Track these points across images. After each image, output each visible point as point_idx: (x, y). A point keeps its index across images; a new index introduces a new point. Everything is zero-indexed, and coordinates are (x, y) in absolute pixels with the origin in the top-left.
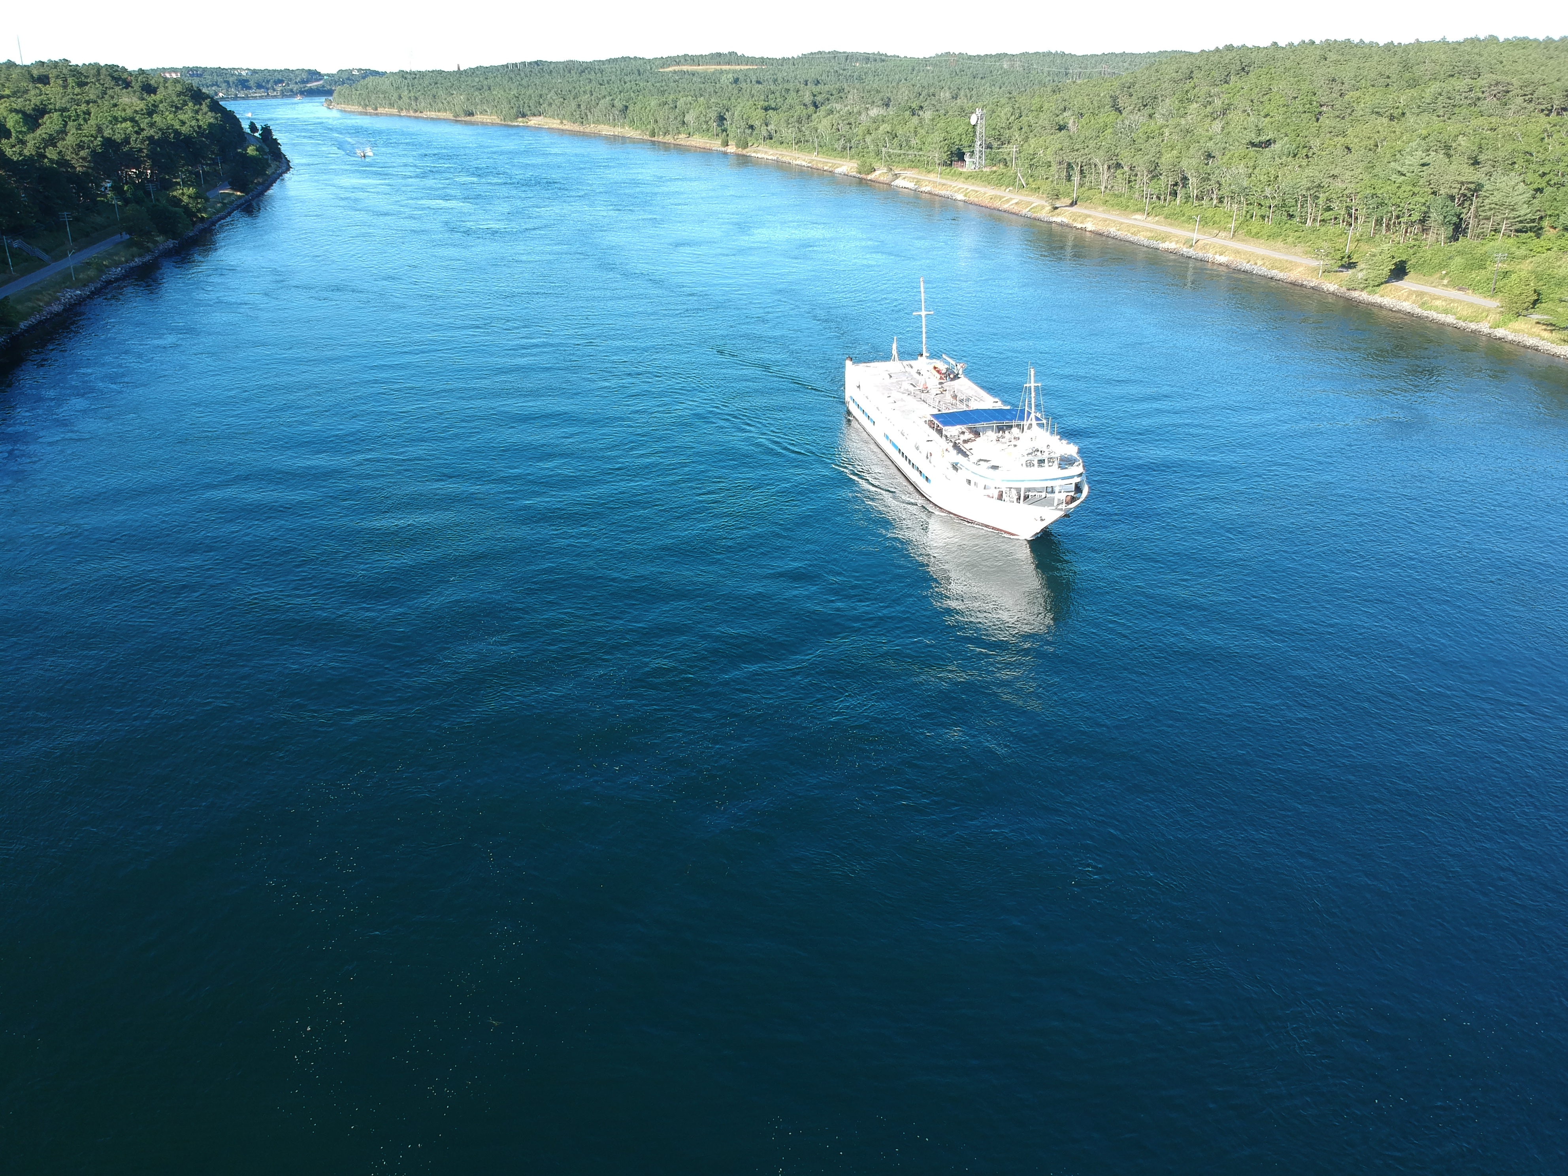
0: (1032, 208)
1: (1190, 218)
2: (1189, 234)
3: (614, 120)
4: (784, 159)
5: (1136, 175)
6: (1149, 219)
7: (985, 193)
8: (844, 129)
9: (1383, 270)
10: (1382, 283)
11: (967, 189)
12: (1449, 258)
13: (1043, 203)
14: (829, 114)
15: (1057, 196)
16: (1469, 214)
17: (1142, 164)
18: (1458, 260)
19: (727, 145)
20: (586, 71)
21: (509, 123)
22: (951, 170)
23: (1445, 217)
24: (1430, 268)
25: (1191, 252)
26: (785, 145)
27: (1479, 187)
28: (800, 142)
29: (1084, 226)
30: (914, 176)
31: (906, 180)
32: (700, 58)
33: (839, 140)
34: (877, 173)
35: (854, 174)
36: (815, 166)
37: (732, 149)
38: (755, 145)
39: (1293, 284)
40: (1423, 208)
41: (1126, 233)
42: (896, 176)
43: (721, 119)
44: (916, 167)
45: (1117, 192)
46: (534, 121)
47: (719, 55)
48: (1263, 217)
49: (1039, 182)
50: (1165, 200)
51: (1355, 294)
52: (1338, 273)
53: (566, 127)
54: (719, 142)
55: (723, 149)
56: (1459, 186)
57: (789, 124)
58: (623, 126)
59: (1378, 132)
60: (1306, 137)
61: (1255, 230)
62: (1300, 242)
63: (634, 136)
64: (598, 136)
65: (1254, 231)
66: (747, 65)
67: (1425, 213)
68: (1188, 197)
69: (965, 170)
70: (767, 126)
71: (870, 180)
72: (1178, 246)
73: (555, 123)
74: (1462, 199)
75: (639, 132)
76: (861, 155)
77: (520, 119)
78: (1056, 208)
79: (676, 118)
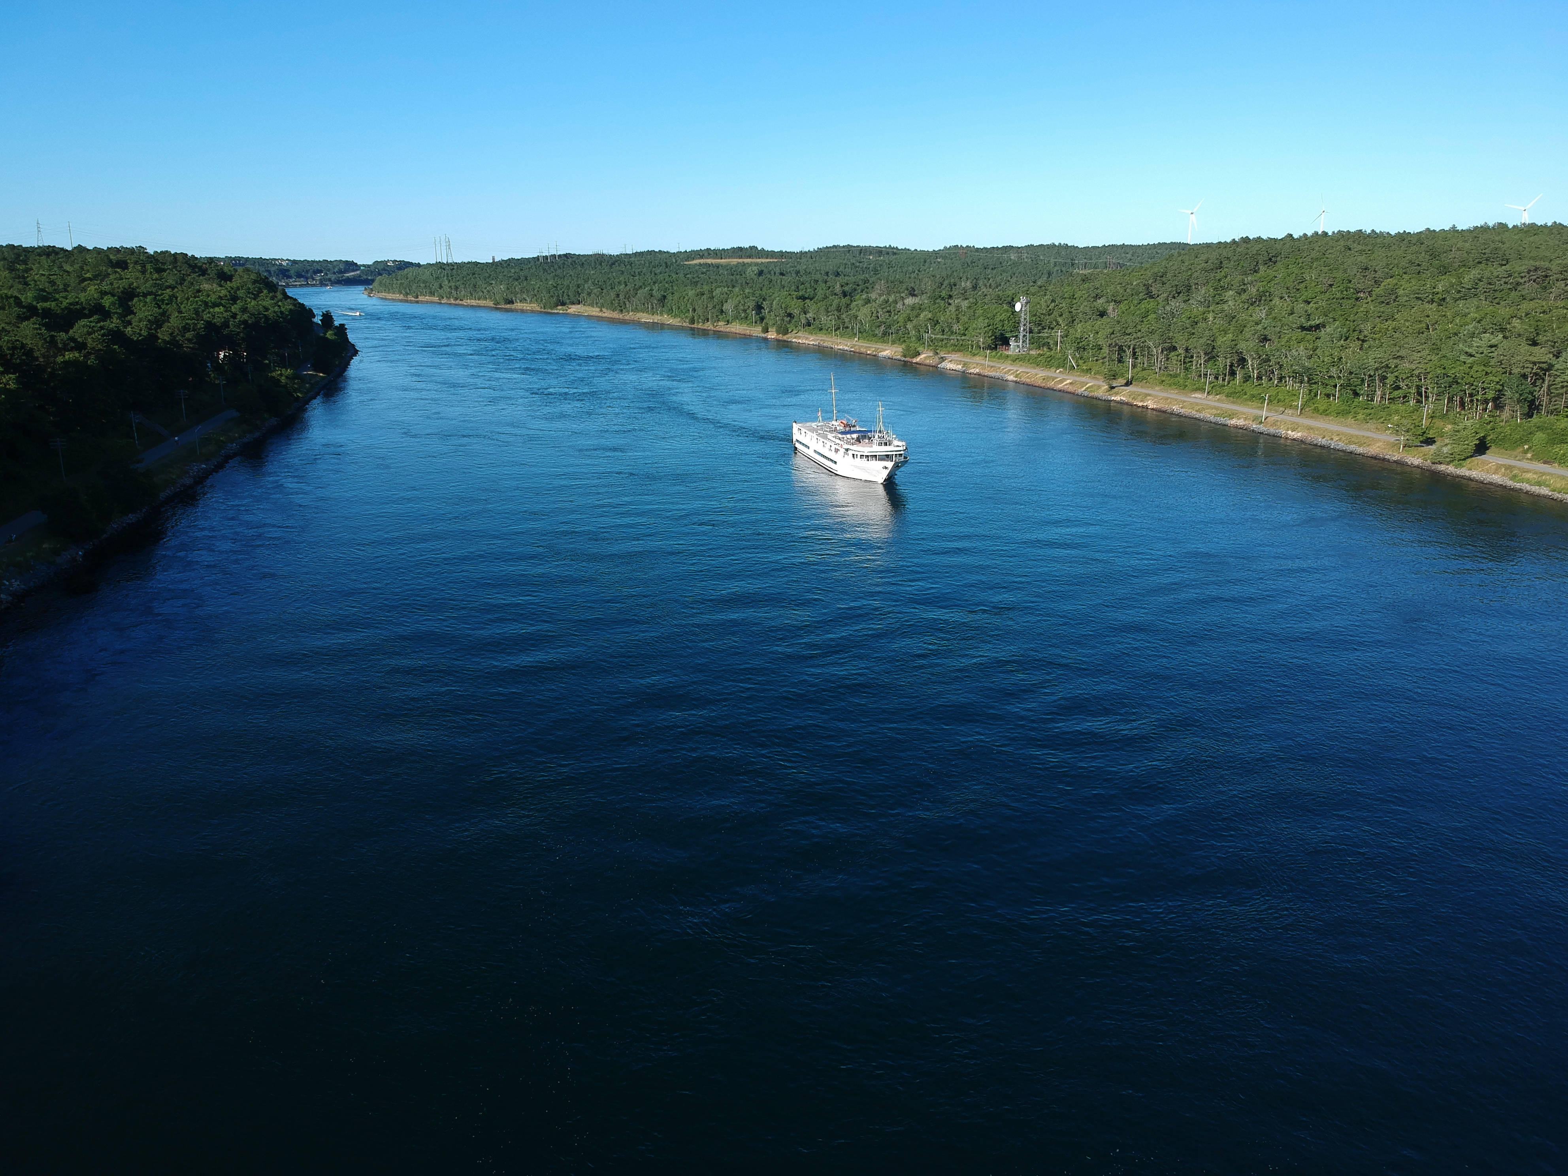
0: (1088, 388)
1: (1253, 396)
2: (1257, 412)
3: (653, 308)
4: (825, 344)
5: (1192, 357)
6: (1210, 397)
7: (1036, 375)
8: (883, 317)
9: (1468, 445)
10: (1468, 457)
11: (1017, 371)
12: (1530, 433)
13: (1101, 383)
14: (866, 303)
15: (1114, 377)
16: (1542, 392)
17: (1198, 346)
18: (1540, 436)
19: (768, 332)
20: (617, 264)
21: (549, 311)
22: (997, 353)
23: (1521, 395)
24: (1510, 443)
25: (1262, 428)
26: (824, 331)
27: (1551, 367)
28: (842, 328)
29: (1145, 404)
30: (960, 359)
31: (952, 364)
32: (723, 252)
33: (879, 326)
34: (922, 356)
35: (899, 357)
36: (857, 351)
37: (772, 335)
38: (795, 332)
39: (1374, 458)
40: (1498, 387)
41: (1190, 411)
42: (943, 359)
43: (759, 308)
44: (960, 351)
45: (1171, 373)
46: (573, 309)
47: (740, 249)
48: (1328, 396)
49: (1090, 364)
50: (1224, 380)
51: (1442, 468)
52: (1419, 448)
53: (606, 315)
54: (760, 329)
55: (764, 335)
56: (1531, 366)
57: (828, 312)
58: (662, 314)
59: (1428, 316)
60: (1354, 321)
61: (1323, 408)
62: (1371, 419)
63: (673, 323)
64: (637, 323)
65: (1321, 408)
66: (767, 258)
67: (1499, 391)
68: (1247, 378)
69: (1010, 353)
70: (805, 314)
71: (916, 363)
72: (1247, 422)
73: (595, 311)
74: (1534, 378)
75: (679, 319)
76: (900, 340)
77: (559, 307)
78: (1113, 388)
79: (714, 307)
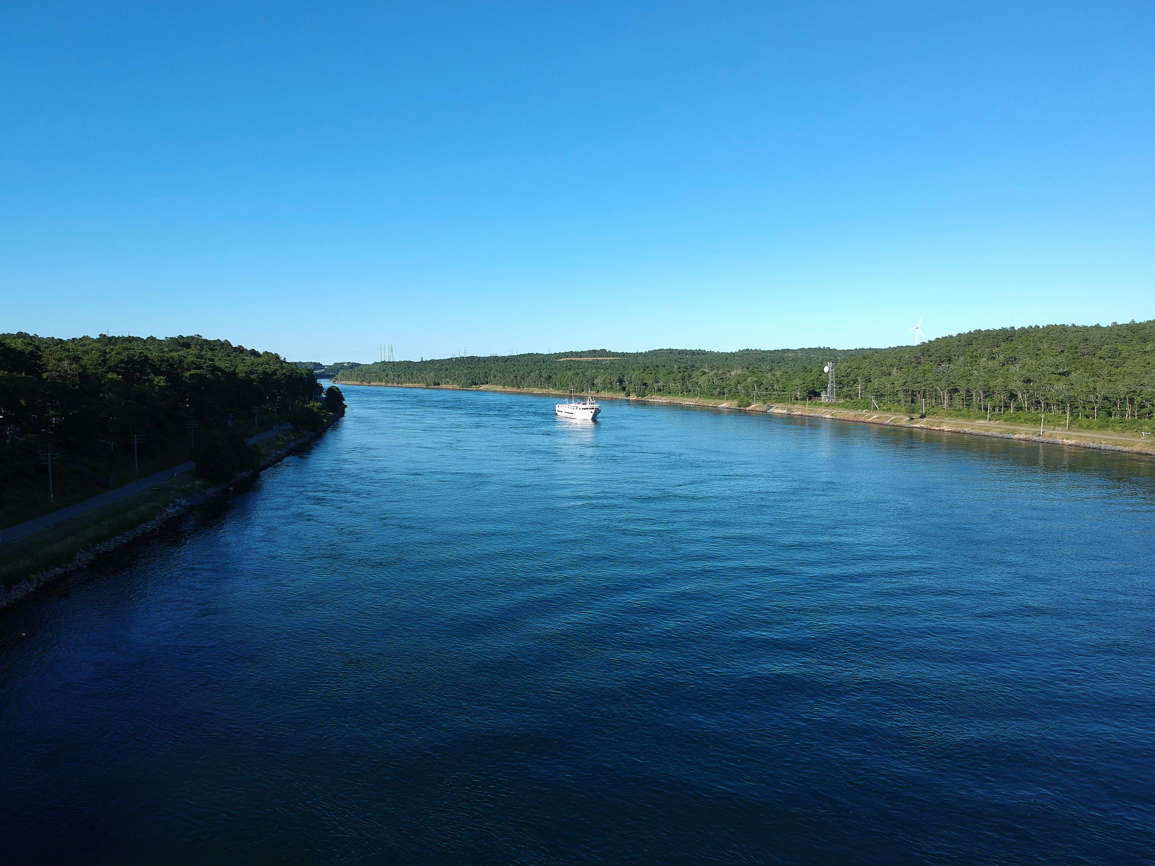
0: (892, 420)
1: (1028, 420)
3: (541, 384)
4: (674, 402)
5: (972, 395)
6: (992, 422)
7: (848, 414)
8: (717, 382)
11: (831, 412)
13: (902, 417)
14: (704, 374)
15: (912, 412)
17: (977, 387)
19: (630, 396)
20: (509, 361)
21: (466, 389)
22: (812, 402)
25: (1041, 439)
26: (673, 394)
28: (687, 391)
29: (941, 428)
30: (783, 407)
31: (778, 410)
32: (582, 353)
33: (716, 388)
34: (753, 406)
35: (735, 407)
37: (633, 398)
38: (650, 395)
41: (979, 431)
42: (770, 407)
43: (621, 381)
44: (782, 401)
45: (957, 408)
46: (483, 387)
47: (594, 351)
48: (1088, 416)
49: (889, 405)
50: (1000, 410)
53: (507, 390)
54: (623, 394)
55: (626, 398)
57: (675, 380)
58: (548, 388)
60: (1092, 369)
62: (1127, 430)
63: (558, 393)
64: (532, 394)
65: (1085, 425)
66: (613, 357)
68: (1019, 408)
69: (823, 401)
70: (657, 383)
71: (748, 411)
72: (1028, 436)
73: (499, 388)
75: (561, 391)
76: (734, 396)
77: (473, 386)
78: (912, 419)
79: (588, 382)
